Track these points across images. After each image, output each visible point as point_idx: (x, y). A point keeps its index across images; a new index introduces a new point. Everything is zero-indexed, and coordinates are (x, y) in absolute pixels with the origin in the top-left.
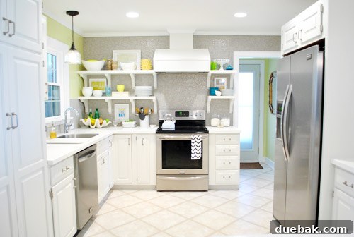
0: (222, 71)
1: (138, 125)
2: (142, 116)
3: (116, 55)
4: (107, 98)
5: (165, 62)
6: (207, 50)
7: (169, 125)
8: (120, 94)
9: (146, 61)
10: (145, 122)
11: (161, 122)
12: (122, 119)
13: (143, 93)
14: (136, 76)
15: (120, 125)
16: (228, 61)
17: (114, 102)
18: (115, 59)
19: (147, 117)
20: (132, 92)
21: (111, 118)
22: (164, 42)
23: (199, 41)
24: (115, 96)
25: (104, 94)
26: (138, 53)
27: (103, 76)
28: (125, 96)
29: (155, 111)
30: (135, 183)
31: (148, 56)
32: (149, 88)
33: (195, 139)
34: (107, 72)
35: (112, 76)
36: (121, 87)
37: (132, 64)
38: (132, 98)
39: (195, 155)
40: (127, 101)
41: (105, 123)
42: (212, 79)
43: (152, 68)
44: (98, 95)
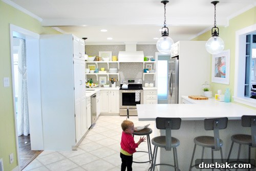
0: (150, 61)
1: (111, 86)
2: (112, 82)
3: (100, 54)
4: (96, 74)
5: (123, 57)
6: (142, 52)
7: (125, 86)
8: (102, 72)
9: (114, 57)
10: (114, 85)
11: (121, 85)
12: (103, 84)
13: (113, 71)
14: (110, 63)
15: (102, 86)
16: (152, 57)
17: (99, 75)
18: (100, 56)
19: (115, 83)
20: (108, 71)
21: (98, 83)
22: (123, 48)
23: (139, 47)
24: (100, 73)
25: (95, 72)
26: (110, 53)
27: (94, 64)
28: (105, 73)
29: (119, 80)
30: (110, 112)
31: (116, 54)
32: (116, 69)
33: (137, 92)
34: (96, 62)
35: (98, 63)
36: (103, 69)
37: (108, 58)
38: (108, 74)
39: (137, 100)
40: (106, 75)
41: (96, 85)
42: (145, 65)
43: (117, 60)
44: (92, 73)
